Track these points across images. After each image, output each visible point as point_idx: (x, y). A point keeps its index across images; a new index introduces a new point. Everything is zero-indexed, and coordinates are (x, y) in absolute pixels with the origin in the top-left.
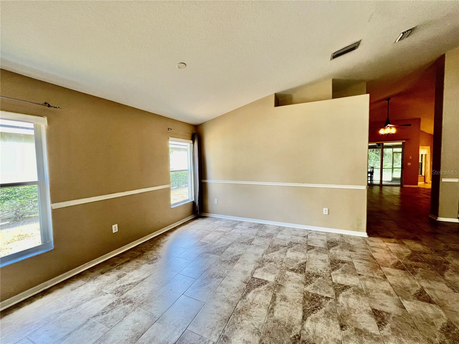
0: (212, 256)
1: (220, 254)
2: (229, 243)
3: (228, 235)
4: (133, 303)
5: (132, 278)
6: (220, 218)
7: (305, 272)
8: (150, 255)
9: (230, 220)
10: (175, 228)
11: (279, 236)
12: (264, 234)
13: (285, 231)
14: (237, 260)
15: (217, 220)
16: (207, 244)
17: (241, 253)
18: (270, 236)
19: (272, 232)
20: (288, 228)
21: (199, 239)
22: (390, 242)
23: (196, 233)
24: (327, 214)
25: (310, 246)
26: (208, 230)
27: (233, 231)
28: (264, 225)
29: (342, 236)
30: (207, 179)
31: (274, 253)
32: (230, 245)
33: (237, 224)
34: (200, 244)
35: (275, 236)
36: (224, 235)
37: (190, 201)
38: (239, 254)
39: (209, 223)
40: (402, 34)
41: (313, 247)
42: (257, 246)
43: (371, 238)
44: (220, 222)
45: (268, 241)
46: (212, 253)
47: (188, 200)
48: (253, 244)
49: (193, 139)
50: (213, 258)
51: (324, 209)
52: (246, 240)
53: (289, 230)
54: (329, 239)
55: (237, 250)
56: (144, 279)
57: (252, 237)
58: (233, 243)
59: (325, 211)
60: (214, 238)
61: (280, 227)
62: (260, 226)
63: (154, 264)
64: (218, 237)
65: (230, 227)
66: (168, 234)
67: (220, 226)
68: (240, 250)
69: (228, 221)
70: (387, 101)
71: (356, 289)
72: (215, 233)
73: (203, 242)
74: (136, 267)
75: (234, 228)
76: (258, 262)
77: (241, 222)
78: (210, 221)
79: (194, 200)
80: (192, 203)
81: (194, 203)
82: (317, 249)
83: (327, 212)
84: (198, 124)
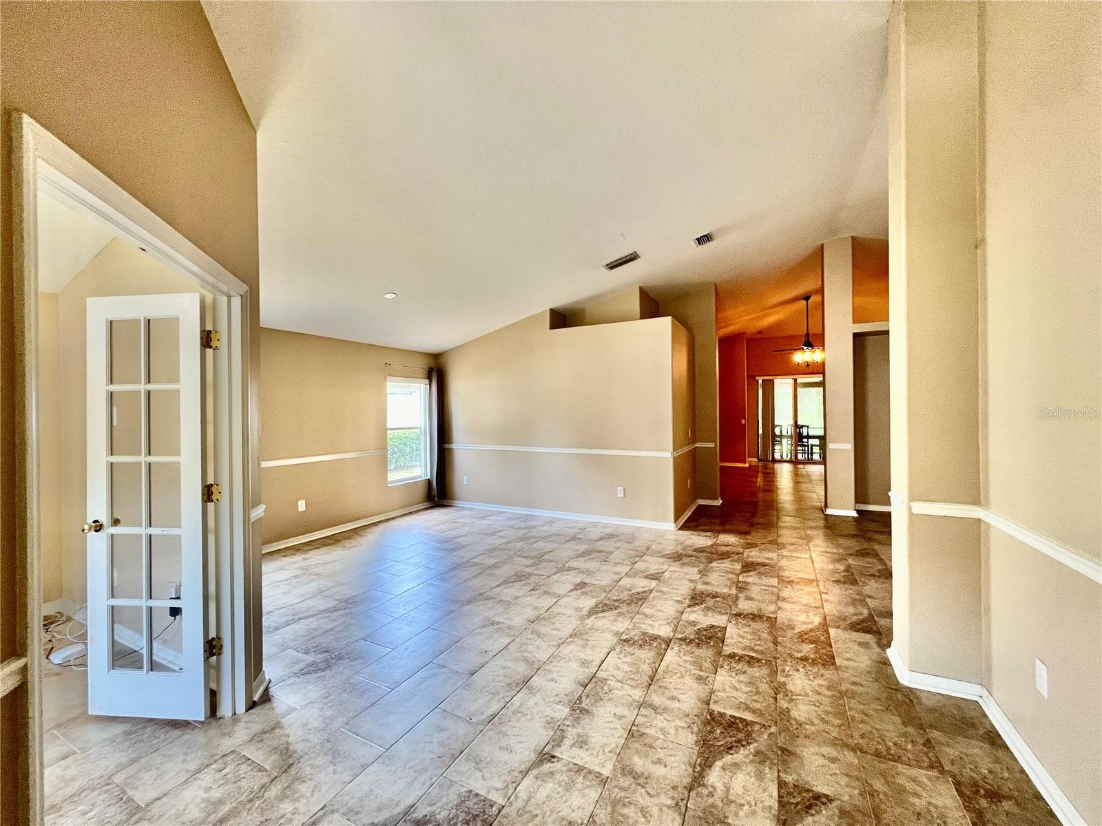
3: (469, 526)
6: (470, 508)
9: (484, 509)
24: (623, 496)
30: (452, 443)
36: (463, 526)
37: (423, 478)
47: (420, 477)
49: (429, 378)
51: (618, 488)
56: (336, 561)
59: (620, 494)
65: (478, 519)
69: (480, 511)
70: (805, 302)
79: (429, 477)
80: (427, 481)
81: (429, 482)
83: (623, 492)
84: (439, 352)
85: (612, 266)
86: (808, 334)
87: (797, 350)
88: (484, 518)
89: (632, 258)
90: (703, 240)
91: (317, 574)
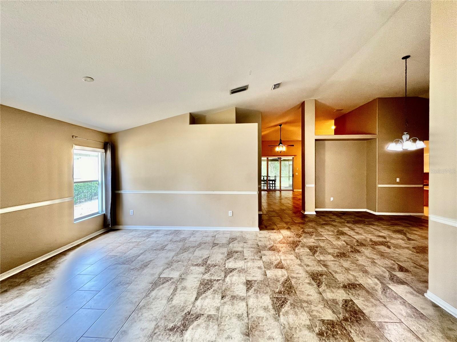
0: (120, 266)
1: (130, 263)
2: (141, 252)
3: (142, 244)
4: (12, 332)
5: (12, 307)
6: (136, 229)
7: (206, 264)
8: (39, 279)
9: (146, 229)
10: (78, 246)
11: (192, 239)
12: (178, 239)
13: (197, 234)
14: (147, 266)
15: (133, 231)
16: (116, 256)
17: (152, 259)
18: (184, 239)
19: (186, 236)
20: (201, 231)
21: (108, 252)
22: (272, 233)
23: (105, 247)
24: (232, 215)
25: (216, 243)
26: (120, 243)
27: (147, 240)
28: (180, 231)
29: (242, 232)
30: (121, 190)
31: (183, 254)
32: (142, 254)
33: (153, 233)
34: (109, 257)
35: (188, 240)
36: (137, 245)
37: (100, 213)
38: (150, 260)
39: (122, 236)
40: (274, 86)
41: (218, 244)
42: (170, 250)
43: (261, 231)
44: (135, 233)
45: (180, 244)
46: (121, 264)
47: (98, 213)
48: (166, 249)
49: (105, 148)
50: (121, 268)
51: (229, 212)
52: (159, 247)
53: (201, 232)
54: (232, 236)
55: (149, 256)
56: (30, 305)
57: (166, 243)
58: (146, 251)
59: (230, 213)
60: (125, 249)
61: (194, 231)
62: (177, 233)
63: (45, 287)
64: (131, 247)
65: (145, 237)
66: (67, 253)
67: (134, 237)
68: (151, 257)
69: (144, 232)
71: (240, 269)
72: (128, 244)
73: (113, 255)
74: (18, 295)
75: (149, 237)
76: (167, 264)
77: (158, 231)
78: (124, 233)
79: (104, 213)
80: (103, 216)
81: (105, 216)
82: (221, 245)
83: (232, 214)
84: (111, 133)
85: (234, 92)
86: (281, 140)
87: (277, 146)
88: (149, 236)
89: (243, 89)
90: (277, 86)
91: (8, 332)
